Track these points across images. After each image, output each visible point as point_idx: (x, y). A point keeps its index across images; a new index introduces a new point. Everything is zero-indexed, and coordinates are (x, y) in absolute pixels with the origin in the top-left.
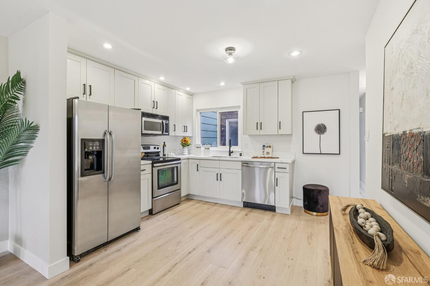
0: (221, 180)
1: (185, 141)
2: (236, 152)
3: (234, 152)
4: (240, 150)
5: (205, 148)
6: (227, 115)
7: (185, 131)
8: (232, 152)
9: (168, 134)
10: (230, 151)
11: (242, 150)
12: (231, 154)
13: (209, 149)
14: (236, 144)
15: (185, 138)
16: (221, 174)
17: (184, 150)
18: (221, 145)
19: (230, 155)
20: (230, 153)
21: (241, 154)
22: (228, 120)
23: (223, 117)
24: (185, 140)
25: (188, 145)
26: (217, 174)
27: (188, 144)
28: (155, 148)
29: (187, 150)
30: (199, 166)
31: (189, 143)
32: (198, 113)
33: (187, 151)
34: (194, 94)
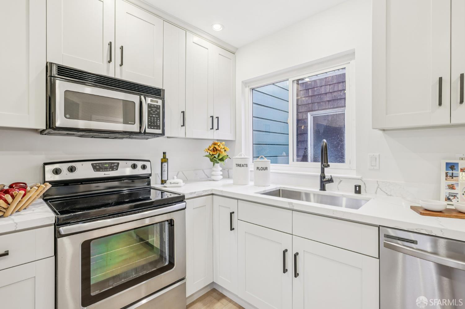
0: (296, 275)
1: (215, 150)
2: (341, 180)
3: (334, 179)
4: (353, 175)
5: (258, 168)
6: (310, 105)
7: (212, 128)
8: (331, 181)
9: (160, 131)
10: (324, 177)
11: (359, 177)
12: (327, 185)
13: (266, 168)
14: (340, 158)
15: (215, 144)
16: (296, 255)
17: (214, 169)
18: (298, 161)
19: (323, 188)
20: (324, 182)
21: (360, 186)
22: (311, 113)
23: (302, 109)
24: (215, 147)
25: (222, 160)
26: (285, 252)
27: (220, 157)
28: (134, 166)
29: (221, 169)
30: (235, 216)
31: (224, 154)
32: (247, 90)
33: (221, 173)
34: (237, 49)
